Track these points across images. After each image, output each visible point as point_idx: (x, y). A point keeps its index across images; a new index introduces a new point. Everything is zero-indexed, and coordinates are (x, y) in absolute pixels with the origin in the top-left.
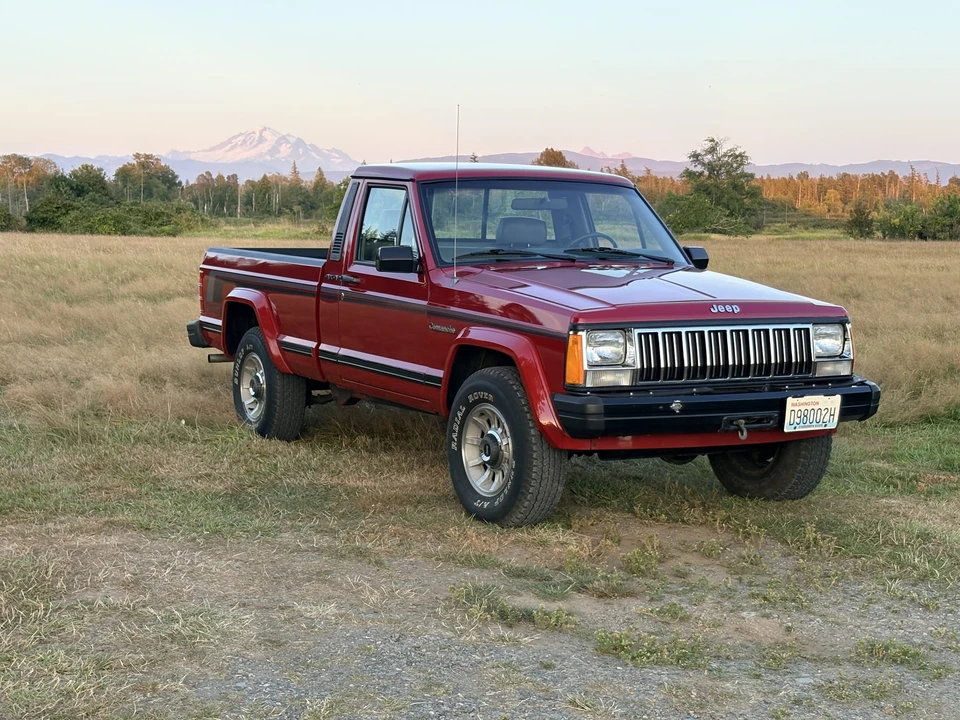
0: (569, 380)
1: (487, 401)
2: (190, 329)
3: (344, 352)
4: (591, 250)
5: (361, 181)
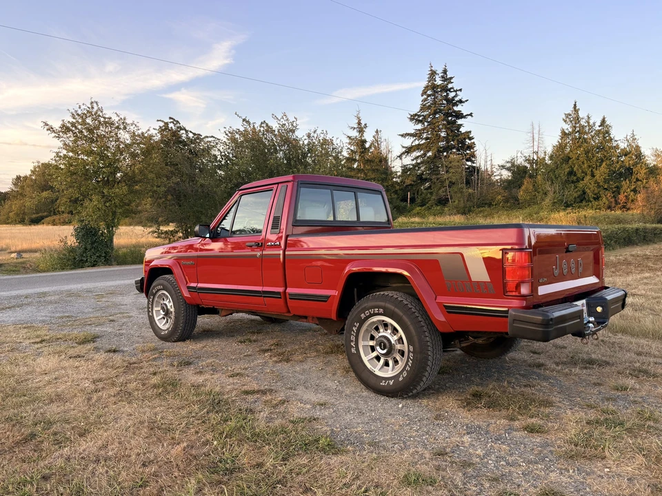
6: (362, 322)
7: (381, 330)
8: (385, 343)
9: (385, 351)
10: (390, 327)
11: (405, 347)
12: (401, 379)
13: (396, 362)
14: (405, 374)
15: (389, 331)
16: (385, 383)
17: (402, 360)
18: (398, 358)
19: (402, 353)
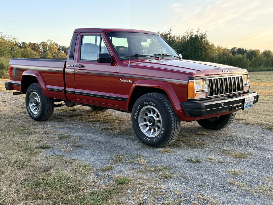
0: (190, 97)
1: (149, 105)
2: (6, 85)
3: (77, 91)
4: (160, 55)
5: (78, 33)
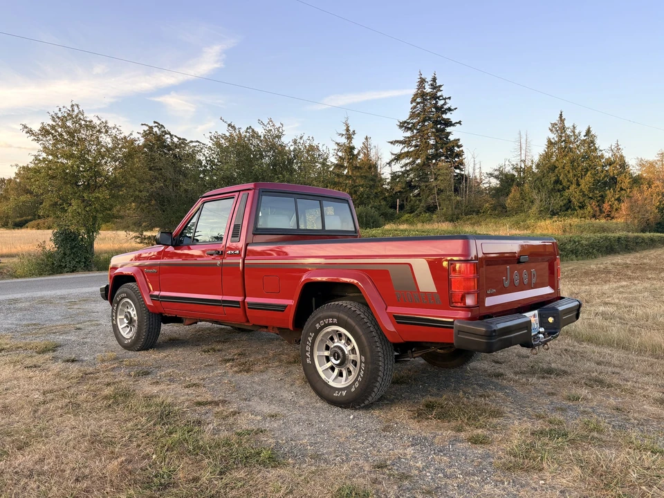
6: (317, 332)
7: (336, 340)
8: (339, 354)
9: (338, 362)
10: (344, 337)
11: (357, 357)
12: (353, 390)
13: (349, 372)
14: (357, 384)
15: (343, 341)
16: (338, 393)
17: (354, 369)
18: (351, 369)
19: (355, 363)
